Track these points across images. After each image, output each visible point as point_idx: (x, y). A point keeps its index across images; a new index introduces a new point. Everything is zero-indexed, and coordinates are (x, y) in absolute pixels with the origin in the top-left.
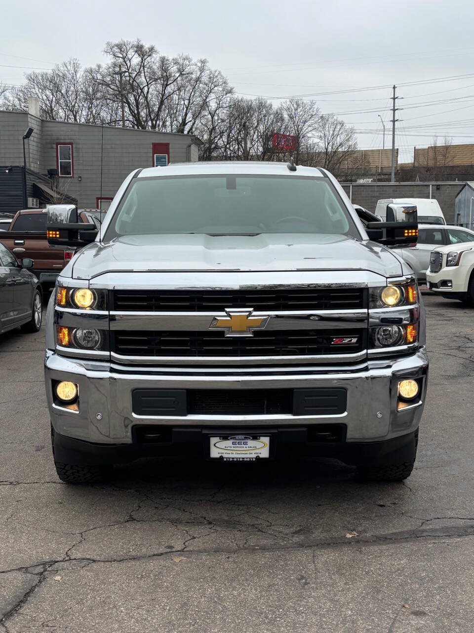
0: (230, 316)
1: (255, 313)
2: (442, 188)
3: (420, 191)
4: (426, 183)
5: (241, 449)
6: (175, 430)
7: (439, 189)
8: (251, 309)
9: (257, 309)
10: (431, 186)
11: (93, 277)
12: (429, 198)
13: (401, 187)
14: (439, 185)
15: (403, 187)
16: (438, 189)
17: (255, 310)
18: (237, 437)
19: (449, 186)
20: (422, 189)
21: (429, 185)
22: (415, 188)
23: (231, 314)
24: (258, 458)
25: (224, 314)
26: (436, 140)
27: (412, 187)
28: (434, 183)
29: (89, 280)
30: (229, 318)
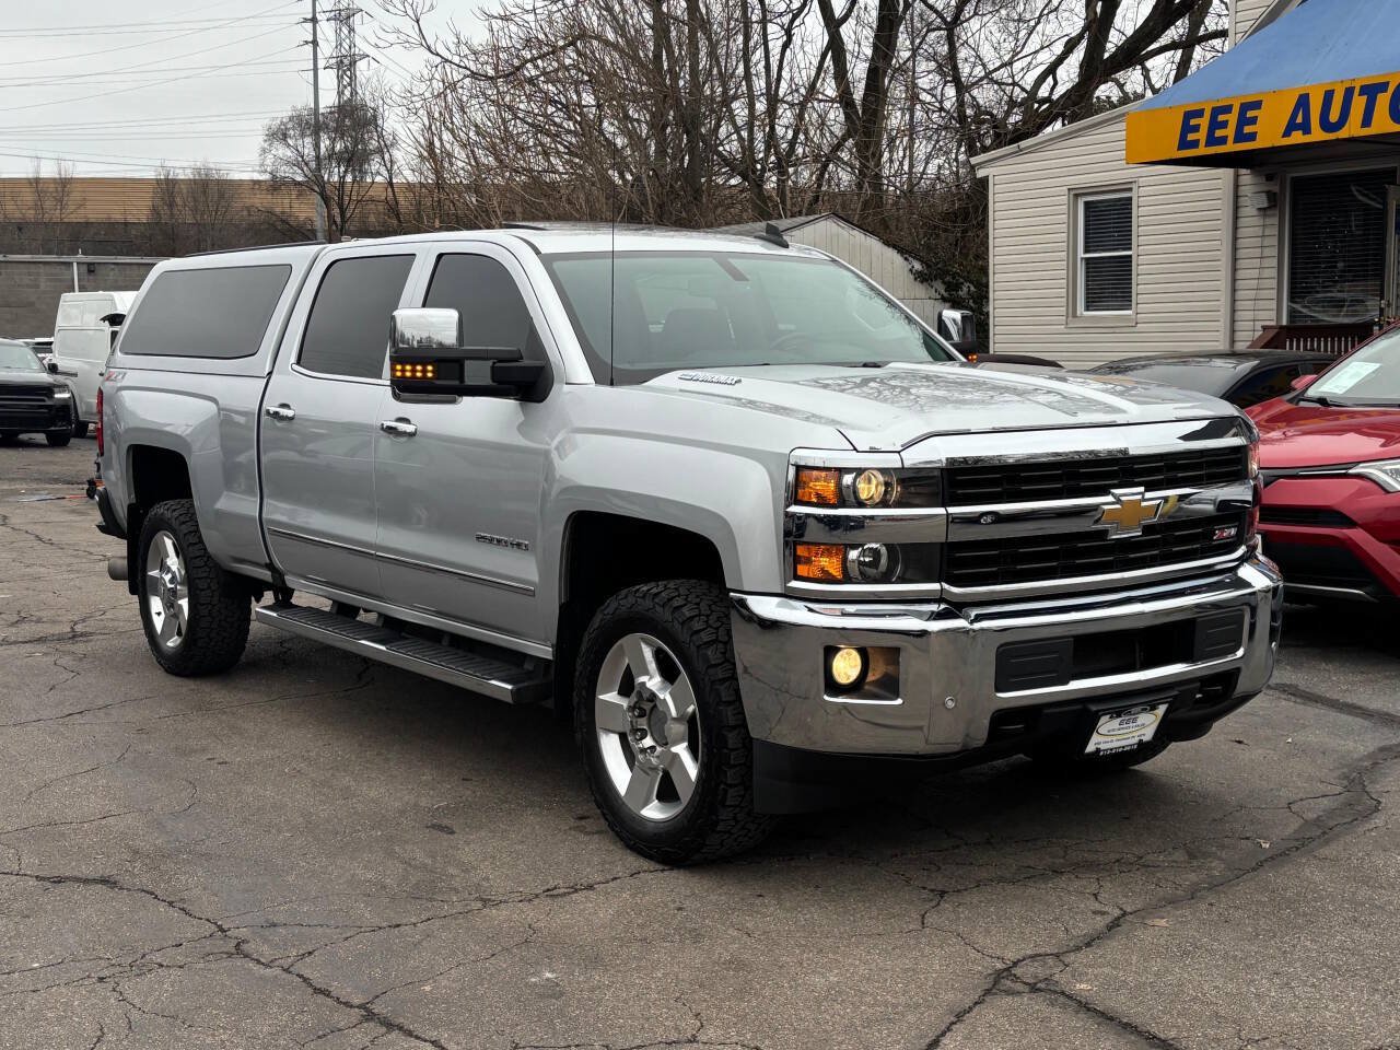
0: (1118, 501)
1: (1149, 495)
2: (100, 271)
3: (52, 275)
4: (65, 259)
5: (1126, 731)
6: (1046, 711)
7: (93, 271)
8: (1142, 489)
9: (1150, 487)
10: (75, 264)
11: (907, 446)
12: (74, 291)
13: (9, 265)
14: (94, 263)
15: (14, 265)
16: (90, 271)
17: (1146, 491)
18: (1133, 710)
19: (113, 266)
20: (57, 270)
21: (71, 264)
22: (42, 269)
23: (1123, 498)
24: (1141, 743)
25: (1110, 499)
26: (39, 166)
27: (32, 266)
28: (80, 257)
29: (899, 452)
30: (1118, 506)
